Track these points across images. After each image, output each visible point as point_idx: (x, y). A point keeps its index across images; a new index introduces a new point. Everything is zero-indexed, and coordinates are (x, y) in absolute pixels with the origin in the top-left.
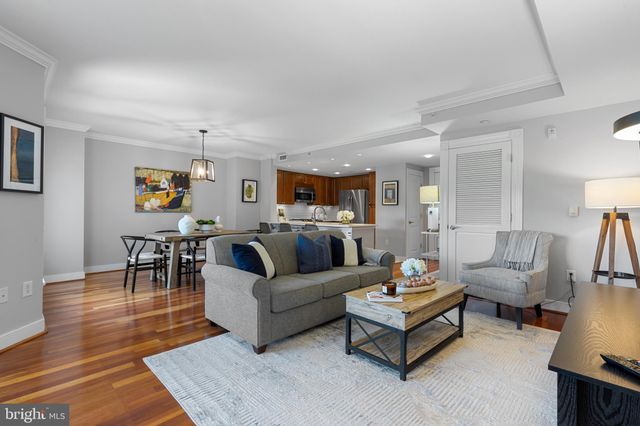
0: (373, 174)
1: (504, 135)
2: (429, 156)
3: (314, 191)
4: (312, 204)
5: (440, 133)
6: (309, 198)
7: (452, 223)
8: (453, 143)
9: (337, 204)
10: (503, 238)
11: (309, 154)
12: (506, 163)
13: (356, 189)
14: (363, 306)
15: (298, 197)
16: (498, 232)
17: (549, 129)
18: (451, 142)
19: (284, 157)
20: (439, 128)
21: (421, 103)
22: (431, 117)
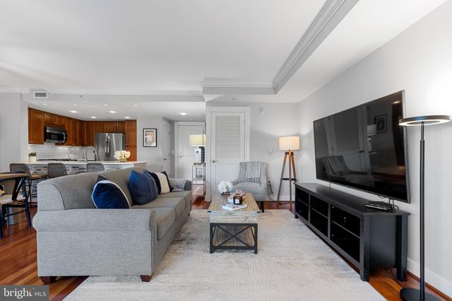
0: (134, 121)
1: (241, 108)
2: (183, 114)
3: (66, 132)
4: (62, 144)
5: (206, 101)
6: (60, 139)
7: (213, 159)
8: (215, 109)
9: (89, 144)
10: (243, 166)
11: (81, 96)
12: (242, 124)
13: (111, 132)
14: (225, 215)
15: (48, 137)
16: (241, 163)
17: (261, 110)
18: (213, 107)
19: (44, 95)
20: (208, 98)
21: (206, 79)
22: (208, 90)
